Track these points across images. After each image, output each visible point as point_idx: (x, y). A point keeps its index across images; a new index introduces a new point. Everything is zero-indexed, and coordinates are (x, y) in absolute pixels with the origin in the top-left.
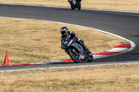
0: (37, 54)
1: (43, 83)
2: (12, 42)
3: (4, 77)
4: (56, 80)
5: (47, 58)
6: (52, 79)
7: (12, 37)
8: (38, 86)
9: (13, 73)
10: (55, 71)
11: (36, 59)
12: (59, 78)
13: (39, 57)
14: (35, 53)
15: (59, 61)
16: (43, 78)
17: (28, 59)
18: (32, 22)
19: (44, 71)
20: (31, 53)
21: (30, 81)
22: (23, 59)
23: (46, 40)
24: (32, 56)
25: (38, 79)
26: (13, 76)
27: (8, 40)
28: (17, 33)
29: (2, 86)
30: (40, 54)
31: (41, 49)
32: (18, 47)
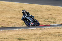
0: (50, 21)
1: (54, 34)
2: (39, 15)
3: (36, 31)
4: (60, 32)
5: (55, 23)
6: (58, 32)
7: (39, 13)
8: (52, 35)
9: (40, 29)
10: (59, 28)
11: (50, 23)
12: (61, 31)
13: (51, 22)
14: (49, 20)
15: (60, 24)
16: (54, 32)
17: (46, 23)
18: (48, 7)
19: (54, 28)
20: (48, 20)
21: (48, 33)
22: (44, 23)
23: (54, 14)
24: (48, 22)
25: (51, 32)
26: (40, 31)
27: (37, 14)
28: (41, 11)
29: (36, 35)
30: (52, 21)
31: (52, 18)
32: (42, 18)
